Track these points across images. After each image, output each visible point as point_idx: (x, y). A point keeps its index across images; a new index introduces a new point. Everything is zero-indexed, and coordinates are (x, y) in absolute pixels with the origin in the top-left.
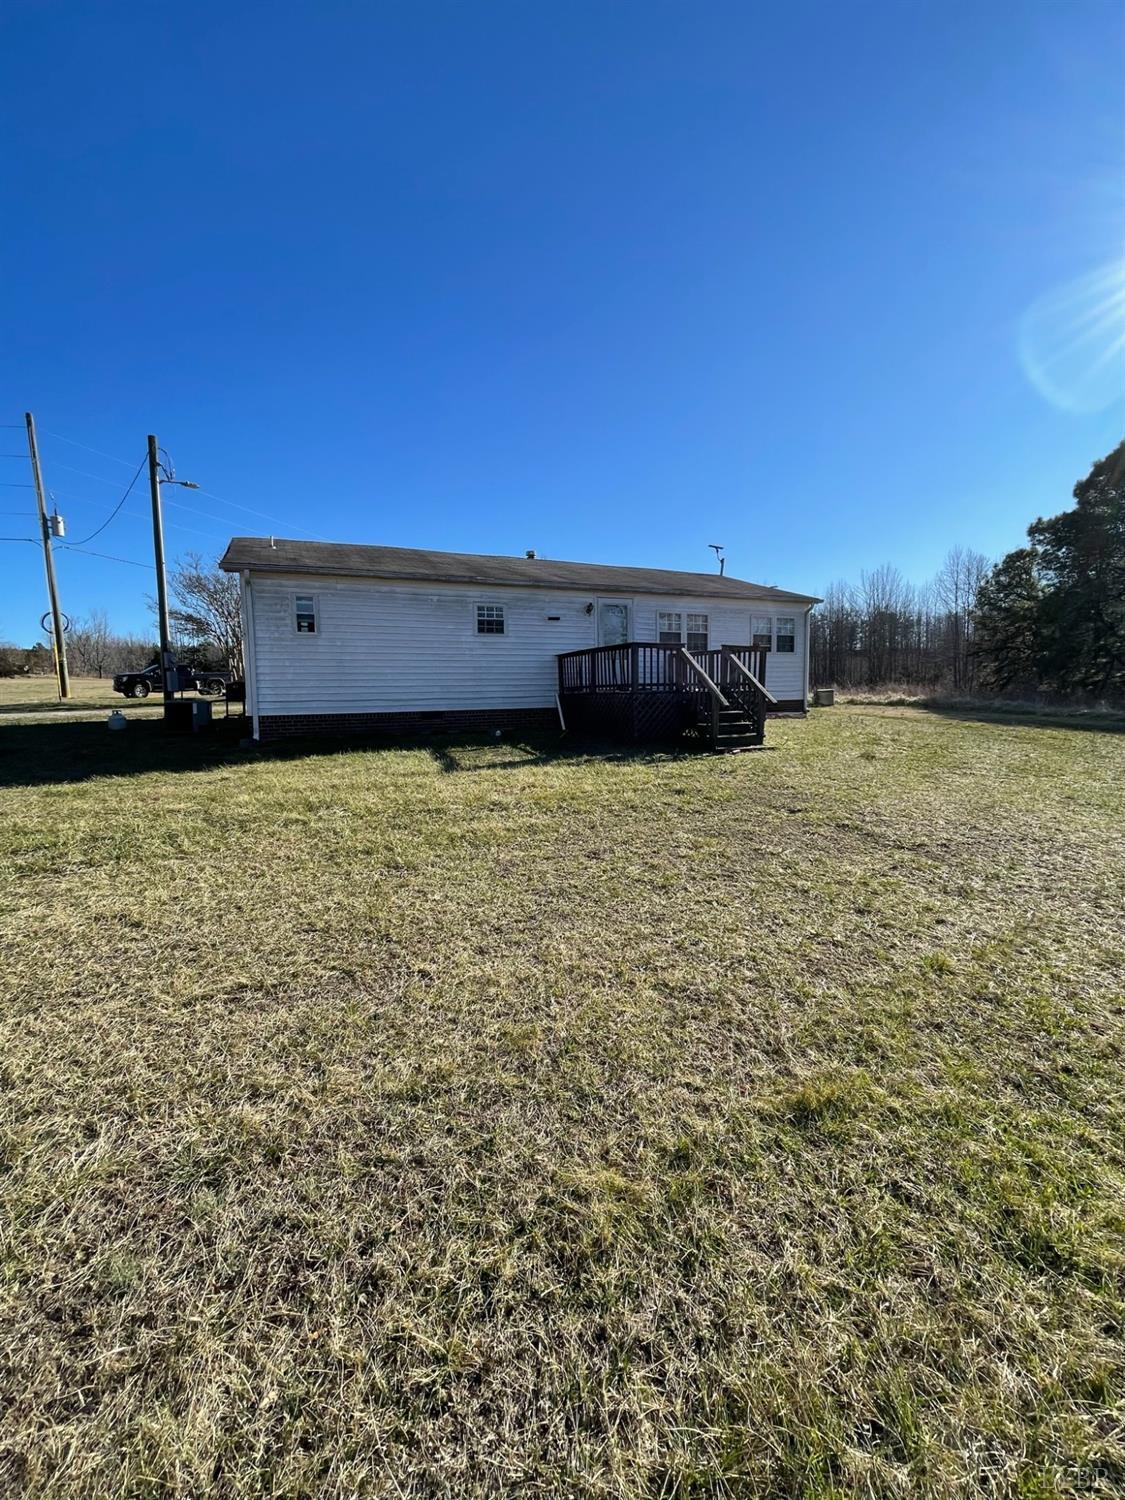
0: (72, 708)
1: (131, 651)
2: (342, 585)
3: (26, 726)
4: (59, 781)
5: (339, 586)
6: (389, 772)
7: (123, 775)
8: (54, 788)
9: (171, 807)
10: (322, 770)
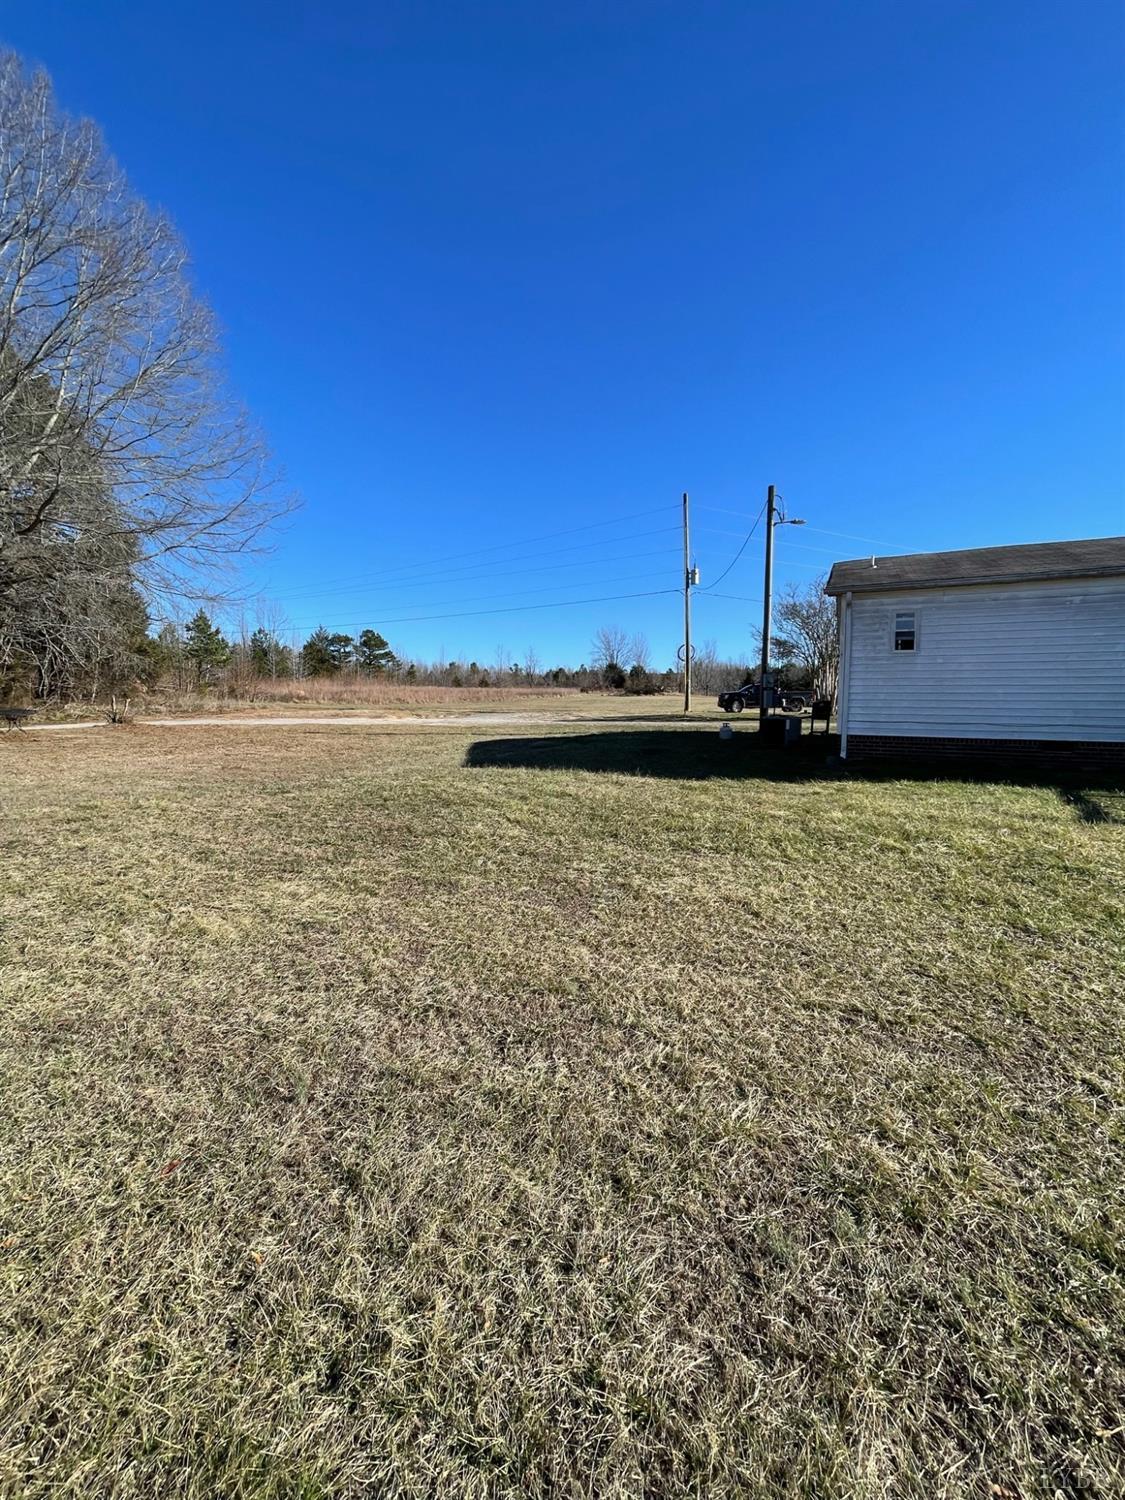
0: (692, 719)
1: (729, 673)
2: (950, 596)
3: (667, 732)
4: (689, 778)
5: (946, 598)
6: (1001, 809)
7: (733, 779)
8: (688, 783)
9: (772, 812)
10: (915, 797)
